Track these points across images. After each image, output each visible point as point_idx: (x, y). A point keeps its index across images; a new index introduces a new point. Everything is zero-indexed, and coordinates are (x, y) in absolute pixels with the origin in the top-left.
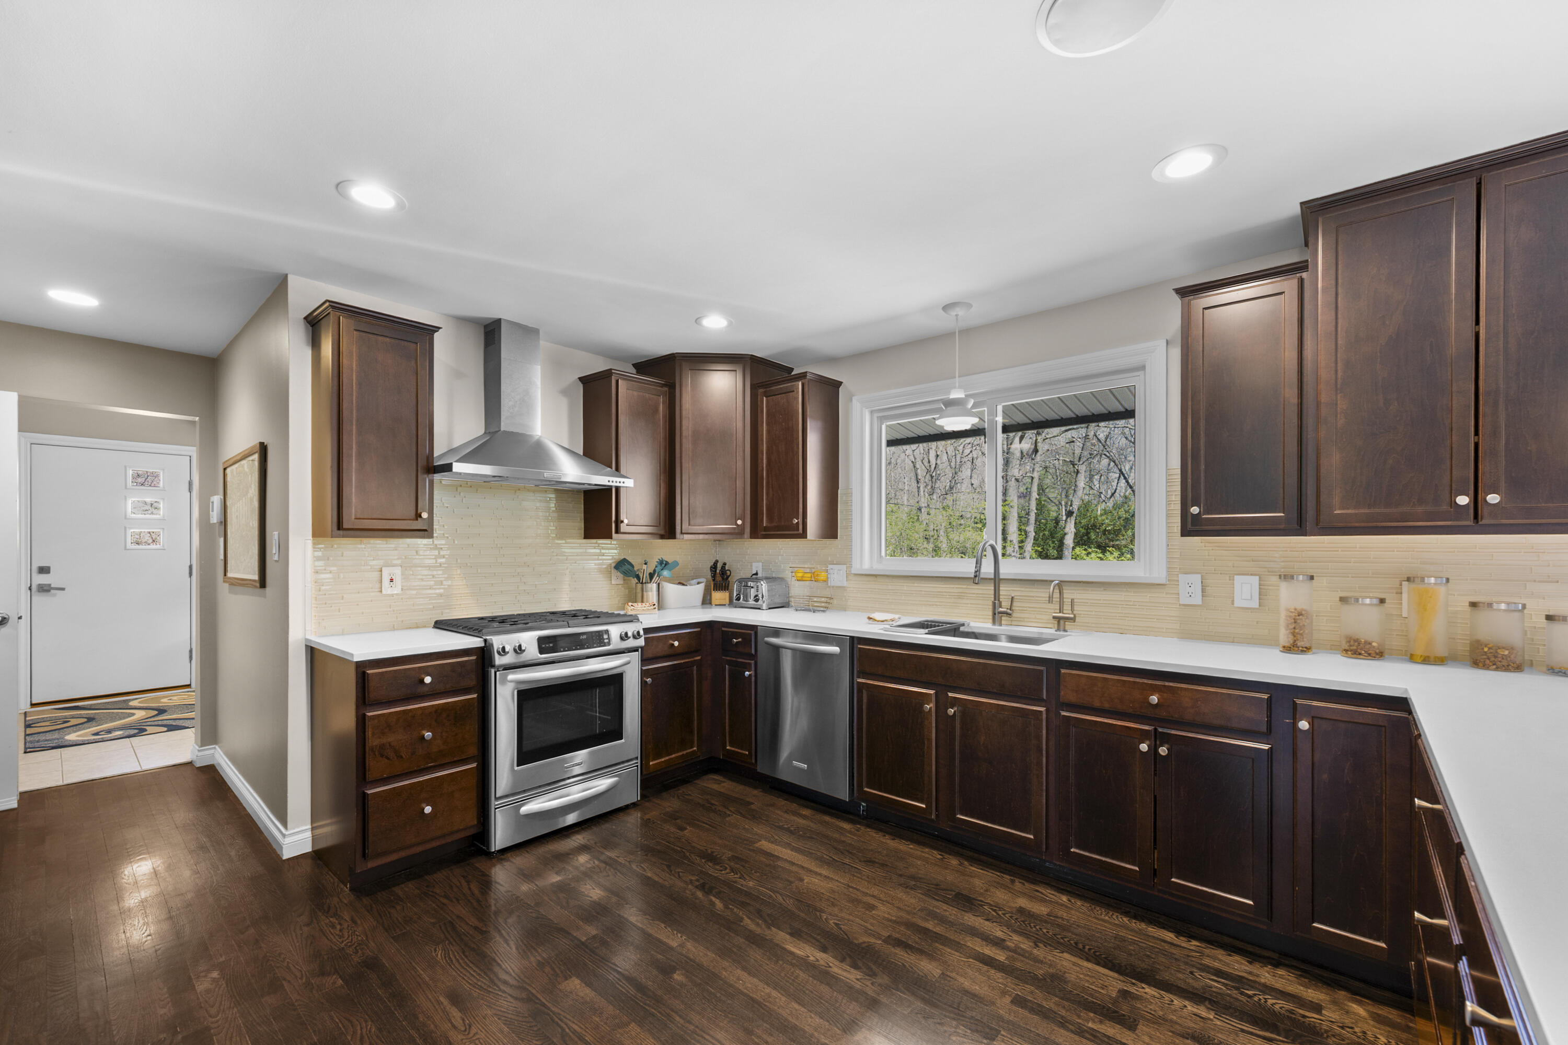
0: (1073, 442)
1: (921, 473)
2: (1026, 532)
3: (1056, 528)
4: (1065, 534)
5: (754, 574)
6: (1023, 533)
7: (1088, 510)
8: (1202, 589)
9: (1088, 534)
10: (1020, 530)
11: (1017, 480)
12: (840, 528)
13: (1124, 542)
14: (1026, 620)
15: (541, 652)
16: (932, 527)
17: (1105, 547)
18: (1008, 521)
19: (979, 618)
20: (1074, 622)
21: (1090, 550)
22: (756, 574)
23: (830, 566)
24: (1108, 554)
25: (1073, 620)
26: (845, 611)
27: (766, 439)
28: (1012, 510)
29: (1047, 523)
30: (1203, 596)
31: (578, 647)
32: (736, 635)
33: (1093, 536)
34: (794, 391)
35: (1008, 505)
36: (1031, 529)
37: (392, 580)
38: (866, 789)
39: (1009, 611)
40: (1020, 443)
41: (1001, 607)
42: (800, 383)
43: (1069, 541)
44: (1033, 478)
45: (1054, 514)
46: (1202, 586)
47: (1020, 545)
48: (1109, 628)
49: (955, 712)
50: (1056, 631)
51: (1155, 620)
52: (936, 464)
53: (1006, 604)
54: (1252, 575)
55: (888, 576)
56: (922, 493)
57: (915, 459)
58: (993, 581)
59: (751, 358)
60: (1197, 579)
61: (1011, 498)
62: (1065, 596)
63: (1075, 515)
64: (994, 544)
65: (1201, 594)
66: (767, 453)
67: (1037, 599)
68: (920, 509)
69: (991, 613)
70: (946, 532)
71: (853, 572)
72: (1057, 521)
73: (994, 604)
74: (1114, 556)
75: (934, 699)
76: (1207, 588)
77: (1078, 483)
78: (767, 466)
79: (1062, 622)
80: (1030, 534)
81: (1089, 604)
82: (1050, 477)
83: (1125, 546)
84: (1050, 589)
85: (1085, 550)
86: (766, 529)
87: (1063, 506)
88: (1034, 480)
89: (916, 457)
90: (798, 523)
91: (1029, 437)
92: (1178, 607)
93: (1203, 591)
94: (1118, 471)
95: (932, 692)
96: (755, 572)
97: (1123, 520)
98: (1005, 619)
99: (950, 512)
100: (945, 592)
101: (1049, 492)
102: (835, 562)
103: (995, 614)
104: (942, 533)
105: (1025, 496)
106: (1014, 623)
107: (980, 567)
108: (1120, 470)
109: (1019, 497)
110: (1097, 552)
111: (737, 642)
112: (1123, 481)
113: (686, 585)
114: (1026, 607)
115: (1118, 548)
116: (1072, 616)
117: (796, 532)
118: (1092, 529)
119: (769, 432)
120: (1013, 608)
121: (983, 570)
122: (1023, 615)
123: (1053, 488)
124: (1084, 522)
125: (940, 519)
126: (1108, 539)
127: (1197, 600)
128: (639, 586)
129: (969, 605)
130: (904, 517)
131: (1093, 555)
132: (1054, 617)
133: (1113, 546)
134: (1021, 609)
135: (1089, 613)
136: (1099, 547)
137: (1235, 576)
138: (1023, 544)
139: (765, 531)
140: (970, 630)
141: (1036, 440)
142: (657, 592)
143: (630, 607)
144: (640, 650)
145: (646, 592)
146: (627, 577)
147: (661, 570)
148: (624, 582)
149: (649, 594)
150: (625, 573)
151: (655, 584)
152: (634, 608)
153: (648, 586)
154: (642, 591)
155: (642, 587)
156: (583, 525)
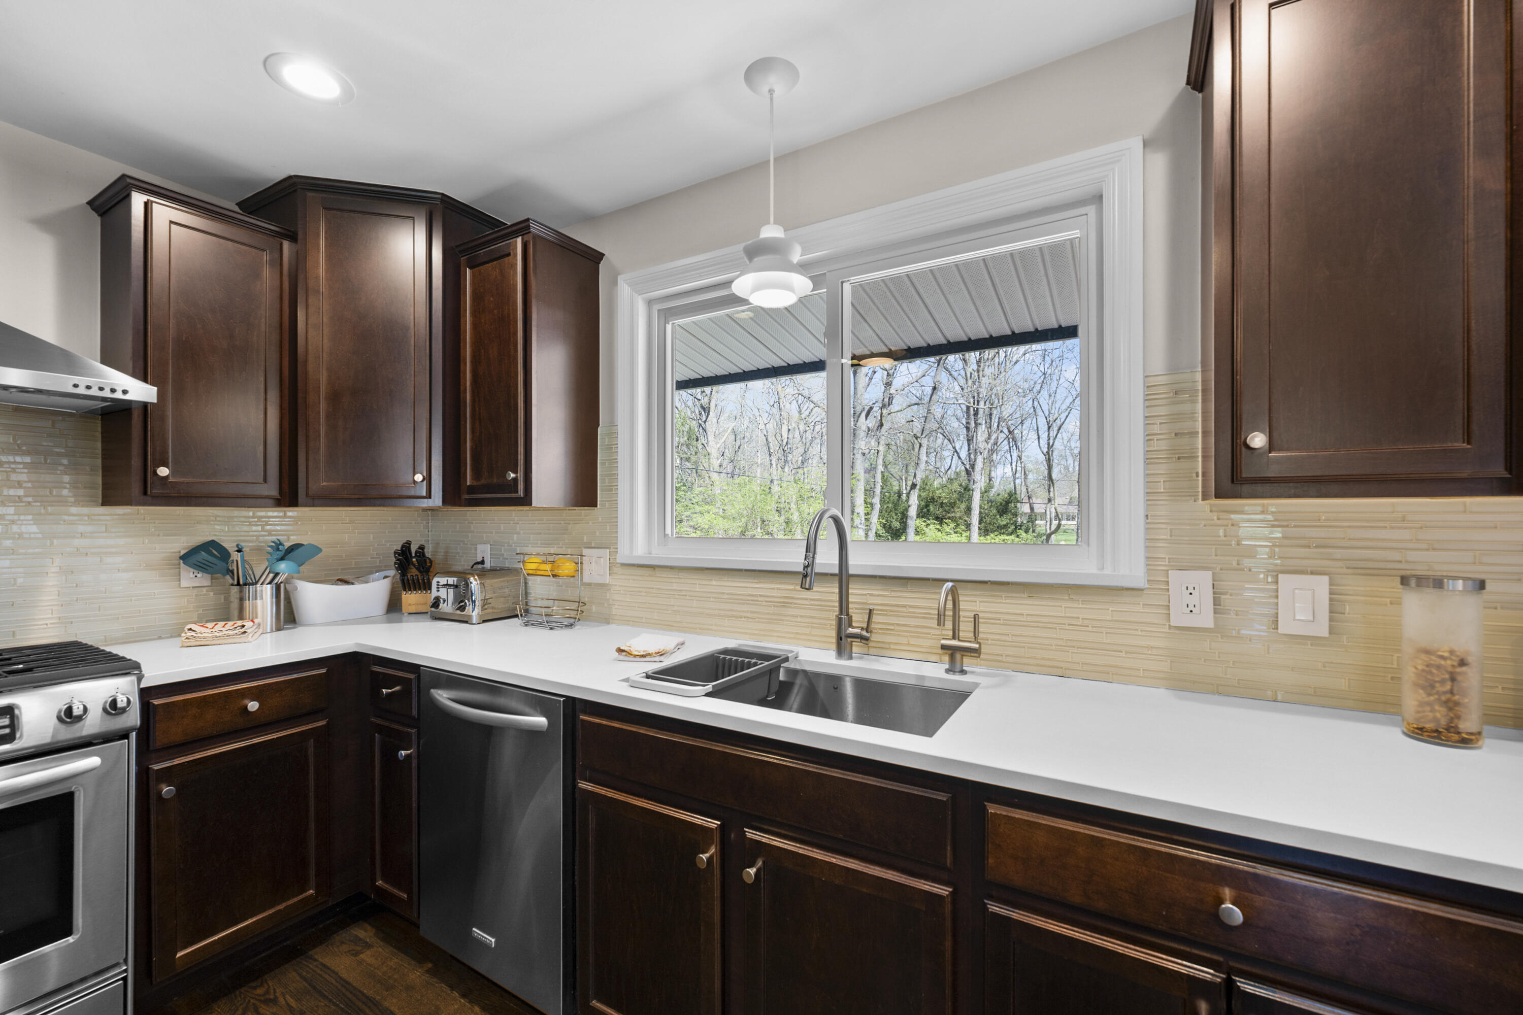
0: (912, 421)
1: (774, 446)
2: (872, 504)
3: (898, 500)
4: (909, 506)
5: (478, 563)
6: (869, 506)
7: (926, 484)
8: (1214, 598)
9: (927, 506)
10: (866, 503)
11: (864, 454)
12: (602, 490)
13: (958, 515)
14: (892, 646)
16: (783, 500)
17: (942, 519)
18: (856, 495)
19: (816, 641)
20: (980, 654)
21: (929, 522)
22: (482, 562)
23: (585, 552)
24: (945, 526)
25: (976, 652)
26: (608, 623)
27: (471, 338)
28: (858, 483)
29: (890, 496)
30: (1216, 612)
32: (391, 681)
33: (931, 508)
34: (509, 255)
35: (855, 478)
36: (876, 500)
38: (595, 1003)
39: (864, 633)
40: (866, 419)
41: (850, 626)
42: (519, 240)
43: (913, 512)
44: (878, 452)
45: (896, 488)
46: (1214, 593)
47: (867, 517)
48: (1038, 665)
49: (757, 874)
50: (948, 671)
51: (1123, 654)
52: (788, 438)
53: (859, 619)
54: (1312, 573)
55: (671, 568)
56: (774, 465)
57: (767, 432)
58: (837, 578)
59: (442, 201)
60: (1206, 578)
61: (858, 471)
62: (962, 606)
63: (918, 487)
64: (840, 515)
65: (1211, 606)
66: (472, 362)
67: (911, 610)
68: (772, 481)
69: (834, 633)
70: (797, 503)
71: (618, 561)
72: (899, 494)
73: (840, 620)
74: (950, 527)
75: (717, 838)
76: (1223, 597)
77: (921, 456)
78: (471, 384)
79: (958, 656)
80: (876, 506)
81: (1002, 622)
82: (892, 453)
83: (960, 518)
84: (940, 593)
85: (925, 521)
86: (471, 490)
87: (904, 481)
88: (880, 453)
89: (769, 431)
90: (515, 480)
91: (873, 416)
92: (1168, 631)
93: (1216, 602)
94: (952, 448)
95: (714, 824)
96: (480, 559)
97: (958, 494)
98: (857, 647)
99: (800, 484)
100: (761, 596)
101: (891, 467)
102: (593, 545)
103: (841, 639)
104: (793, 506)
105: (871, 470)
106: (872, 651)
107: (813, 557)
108: (954, 448)
109: (865, 472)
110: (934, 524)
111: (388, 694)
112: (956, 457)
113: (353, 584)
114: (893, 624)
115: (953, 519)
116: (976, 646)
117: (514, 495)
118: (931, 502)
119: (475, 326)
120: (873, 626)
121: (819, 560)
122: (888, 639)
123: (895, 464)
124: (924, 494)
125: (792, 493)
126: (945, 511)
127: (1206, 619)
128: (235, 589)
129: (799, 619)
130: (758, 489)
131: (932, 526)
132: (944, 647)
133: (949, 518)
134: (884, 626)
135: (1003, 638)
136: (937, 518)
137: (1280, 576)
138: (869, 516)
139: (468, 493)
140: (798, 667)
141: (882, 414)
142: (274, 600)
143: (186, 633)
144: (133, 735)
145: (249, 600)
146: (210, 575)
147: (277, 561)
148: (212, 583)
149: (256, 603)
150: (201, 567)
151: (269, 585)
152: (195, 635)
153: (254, 589)
154: (242, 599)
155: (241, 591)
156: (99, 480)
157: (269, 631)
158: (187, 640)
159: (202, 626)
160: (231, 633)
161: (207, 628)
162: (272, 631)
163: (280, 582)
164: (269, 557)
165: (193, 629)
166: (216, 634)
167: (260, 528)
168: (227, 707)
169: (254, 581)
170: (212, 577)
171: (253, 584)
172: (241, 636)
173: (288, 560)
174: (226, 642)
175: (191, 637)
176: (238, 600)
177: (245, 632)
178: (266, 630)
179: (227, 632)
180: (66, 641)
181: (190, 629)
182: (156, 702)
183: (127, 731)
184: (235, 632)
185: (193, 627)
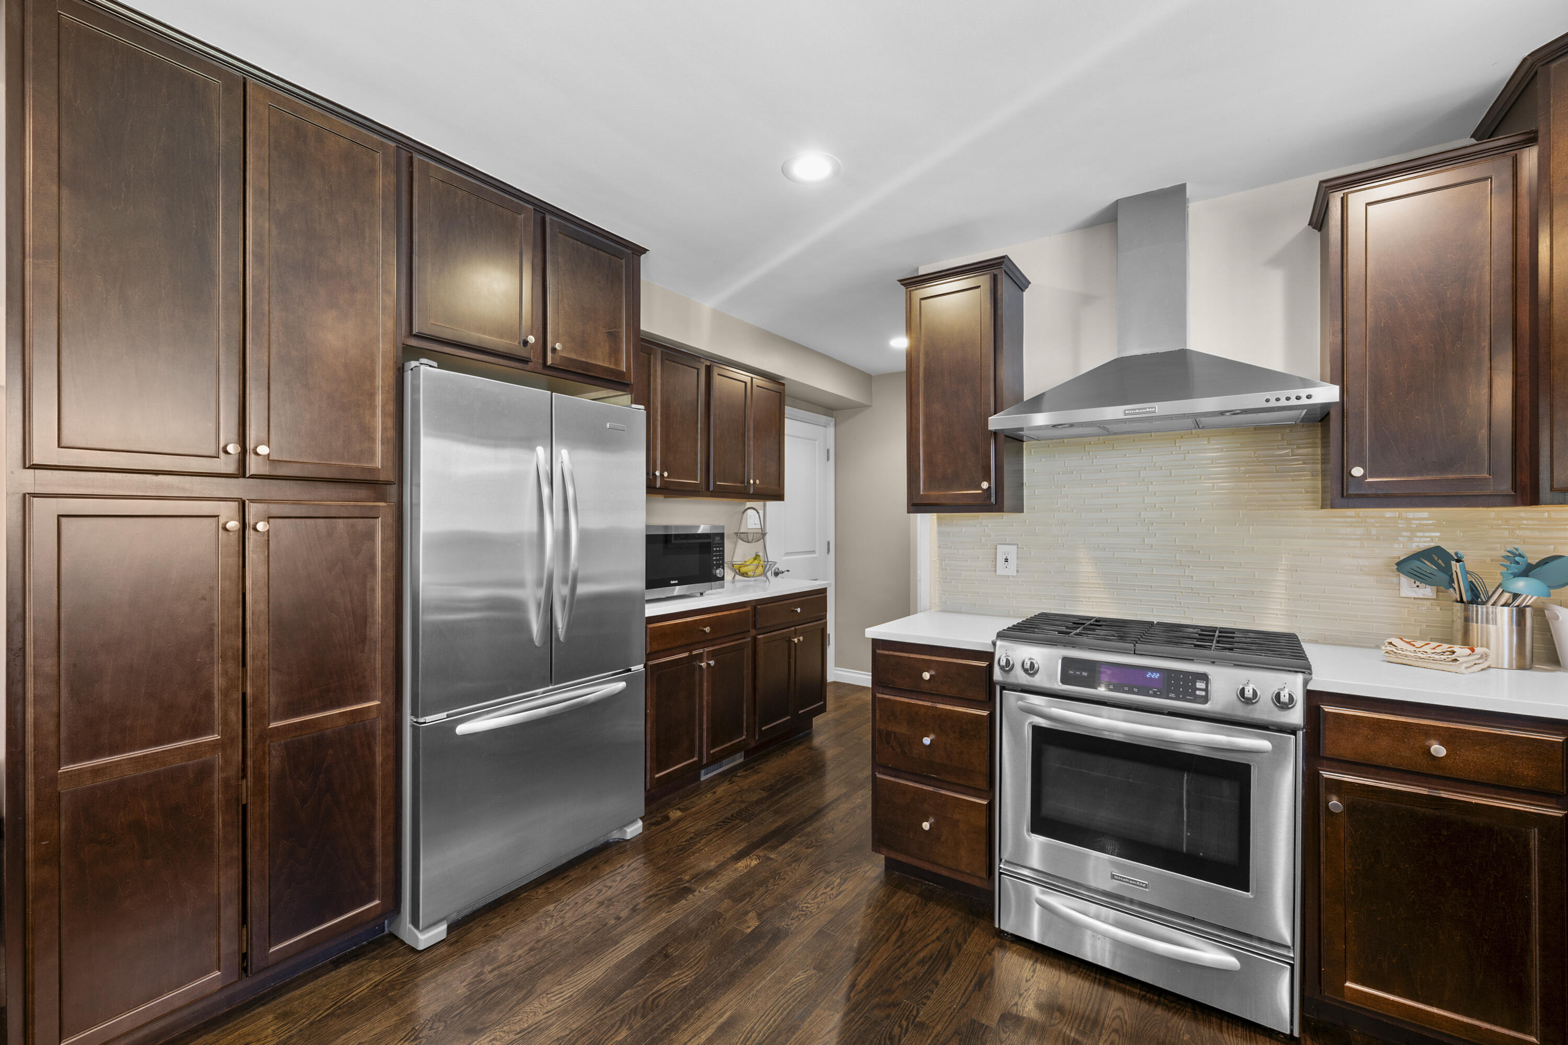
15: (1064, 681)
31: (1135, 690)
37: (1006, 560)
128: (1459, 607)
142: (1515, 627)
143: (1386, 647)
144: (1300, 734)
145: (1477, 622)
146: (1435, 588)
147: (1514, 577)
148: (1437, 596)
149: (1487, 628)
150: (1420, 577)
151: (1506, 609)
152: (1396, 651)
153: (1485, 610)
154: (1467, 620)
155: (1466, 610)
156: (1319, 484)
157: (1506, 666)
158: (1387, 654)
159: (1409, 643)
160: (1437, 657)
161: (1414, 646)
162: (1510, 668)
163: (1524, 605)
164: (1504, 570)
165: (1393, 643)
166: (1419, 655)
167: (1506, 533)
168: (1406, 740)
169: (1484, 600)
170: (1437, 589)
171: (1483, 603)
172: (1451, 663)
173: (1532, 577)
174: (1432, 667)
175: (1392, 653)
176: (1463, 620)
177: (1456, 660)
178: (1503, 664)
179: (1433, 655)
180: (1275, 631)
181: (1390, 643)
182: (1328, 709)
183: (1295, 728)
184: (1442, 656)
185: (1395, 641)
